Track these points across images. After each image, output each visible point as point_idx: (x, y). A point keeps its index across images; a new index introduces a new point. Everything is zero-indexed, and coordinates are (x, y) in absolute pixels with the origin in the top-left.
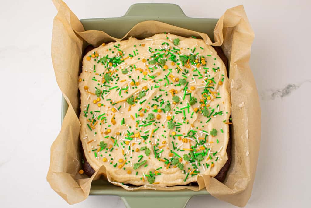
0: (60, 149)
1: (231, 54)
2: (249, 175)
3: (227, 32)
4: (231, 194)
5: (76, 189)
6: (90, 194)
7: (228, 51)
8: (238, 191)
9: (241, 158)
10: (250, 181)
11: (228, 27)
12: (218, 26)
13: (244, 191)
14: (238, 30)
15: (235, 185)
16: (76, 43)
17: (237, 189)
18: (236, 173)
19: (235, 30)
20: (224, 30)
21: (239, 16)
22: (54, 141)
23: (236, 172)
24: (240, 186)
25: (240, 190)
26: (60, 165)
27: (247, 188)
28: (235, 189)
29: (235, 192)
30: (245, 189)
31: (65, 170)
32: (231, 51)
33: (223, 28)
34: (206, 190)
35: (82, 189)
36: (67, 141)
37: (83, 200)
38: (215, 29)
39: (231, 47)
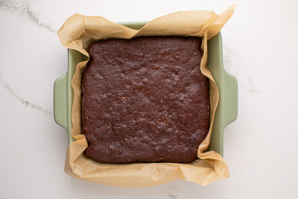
0: (102, 23)
1: (195, 165)
2: (85, 176)
3: (211, 163)
4: (69, 162)
5: (72, 37)
6: (68, 49)
7: (197, 163)
8: (72, 167)
9: (101, 170)
10: (79, 177)
11: (215, 163)
12: (217, 155)
13: (72, 172)
14: (211, 172)
15: (77, 165)
16: (198, 31)
17: (73, 167)
18: (89, 167)
19: (212, 170)
20: (214, 160)
21: (220, 173)
22: (105, 18)
23: (91, 167)
24: (76, 169)
25: (73, 169)
26: (91, 24)
27: (75, 174)
28: (73, 165)
29: (70, 165)
30: (74, 173)
31: (87, 28)
32: (197, 166)
33: (215, 160)
34: (73, 141)
35: (72, 42)
36: (111, 28)
37: (61, 43)
38: (215, 152)
39: (200, 166)
